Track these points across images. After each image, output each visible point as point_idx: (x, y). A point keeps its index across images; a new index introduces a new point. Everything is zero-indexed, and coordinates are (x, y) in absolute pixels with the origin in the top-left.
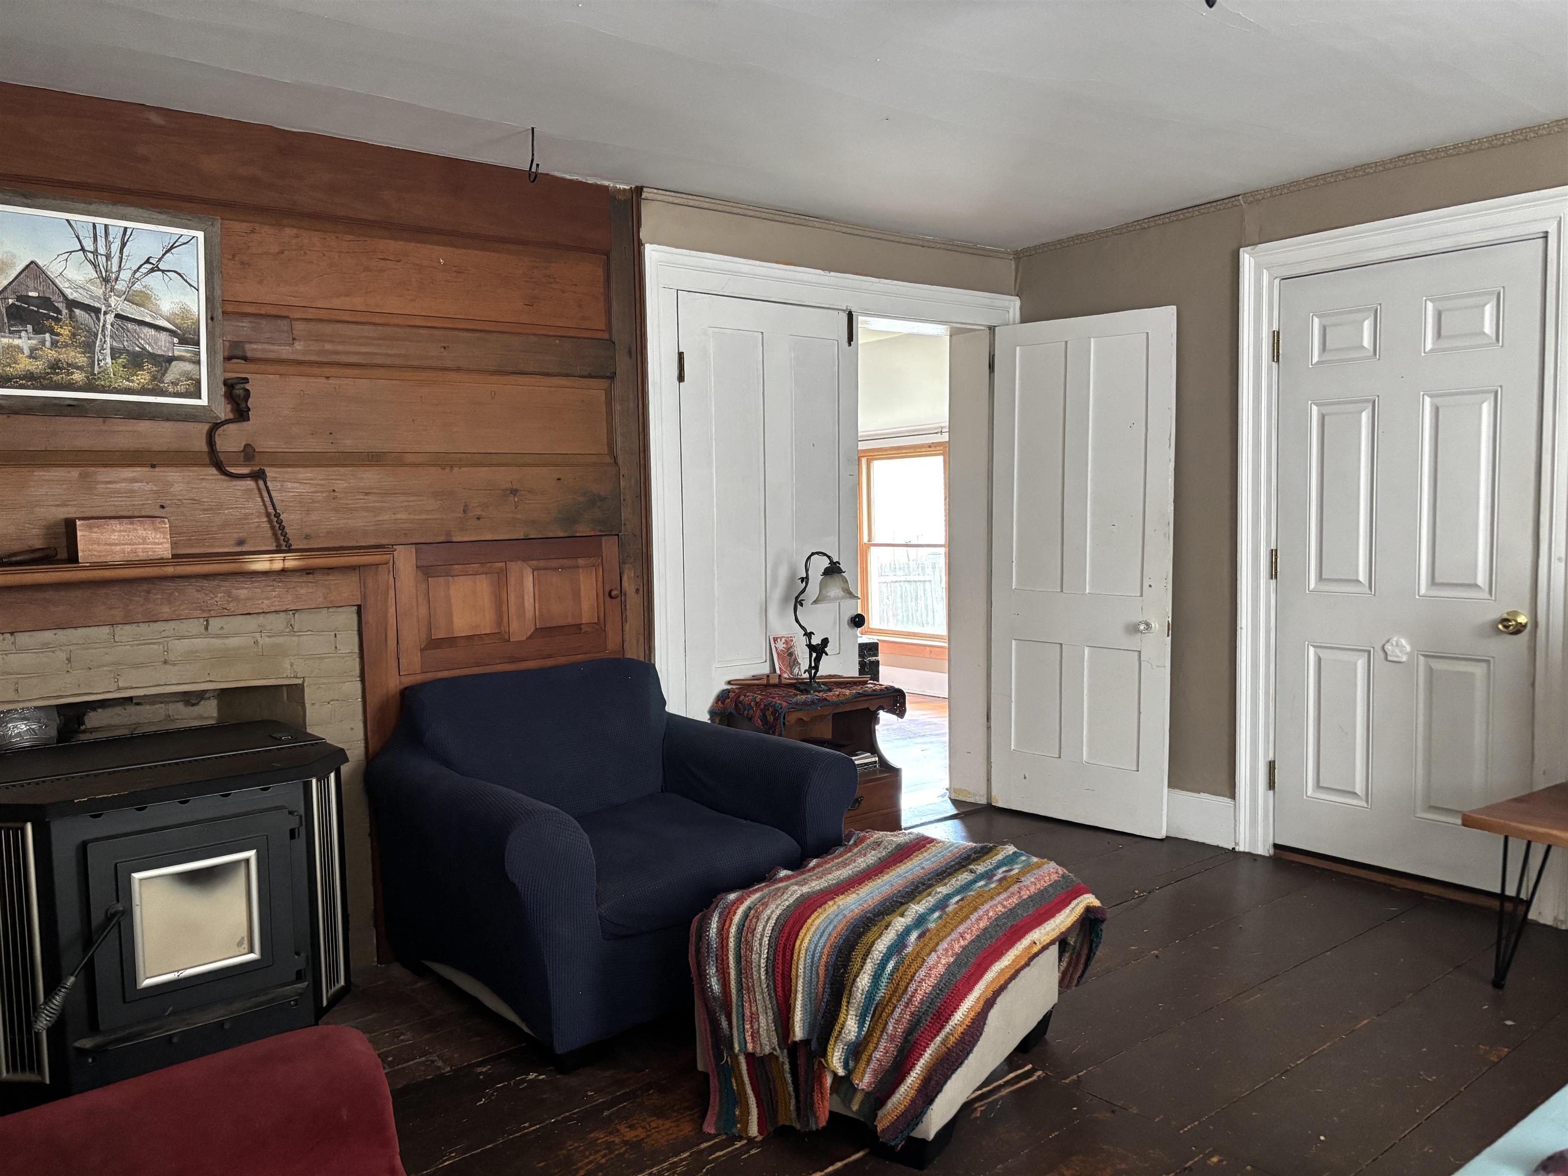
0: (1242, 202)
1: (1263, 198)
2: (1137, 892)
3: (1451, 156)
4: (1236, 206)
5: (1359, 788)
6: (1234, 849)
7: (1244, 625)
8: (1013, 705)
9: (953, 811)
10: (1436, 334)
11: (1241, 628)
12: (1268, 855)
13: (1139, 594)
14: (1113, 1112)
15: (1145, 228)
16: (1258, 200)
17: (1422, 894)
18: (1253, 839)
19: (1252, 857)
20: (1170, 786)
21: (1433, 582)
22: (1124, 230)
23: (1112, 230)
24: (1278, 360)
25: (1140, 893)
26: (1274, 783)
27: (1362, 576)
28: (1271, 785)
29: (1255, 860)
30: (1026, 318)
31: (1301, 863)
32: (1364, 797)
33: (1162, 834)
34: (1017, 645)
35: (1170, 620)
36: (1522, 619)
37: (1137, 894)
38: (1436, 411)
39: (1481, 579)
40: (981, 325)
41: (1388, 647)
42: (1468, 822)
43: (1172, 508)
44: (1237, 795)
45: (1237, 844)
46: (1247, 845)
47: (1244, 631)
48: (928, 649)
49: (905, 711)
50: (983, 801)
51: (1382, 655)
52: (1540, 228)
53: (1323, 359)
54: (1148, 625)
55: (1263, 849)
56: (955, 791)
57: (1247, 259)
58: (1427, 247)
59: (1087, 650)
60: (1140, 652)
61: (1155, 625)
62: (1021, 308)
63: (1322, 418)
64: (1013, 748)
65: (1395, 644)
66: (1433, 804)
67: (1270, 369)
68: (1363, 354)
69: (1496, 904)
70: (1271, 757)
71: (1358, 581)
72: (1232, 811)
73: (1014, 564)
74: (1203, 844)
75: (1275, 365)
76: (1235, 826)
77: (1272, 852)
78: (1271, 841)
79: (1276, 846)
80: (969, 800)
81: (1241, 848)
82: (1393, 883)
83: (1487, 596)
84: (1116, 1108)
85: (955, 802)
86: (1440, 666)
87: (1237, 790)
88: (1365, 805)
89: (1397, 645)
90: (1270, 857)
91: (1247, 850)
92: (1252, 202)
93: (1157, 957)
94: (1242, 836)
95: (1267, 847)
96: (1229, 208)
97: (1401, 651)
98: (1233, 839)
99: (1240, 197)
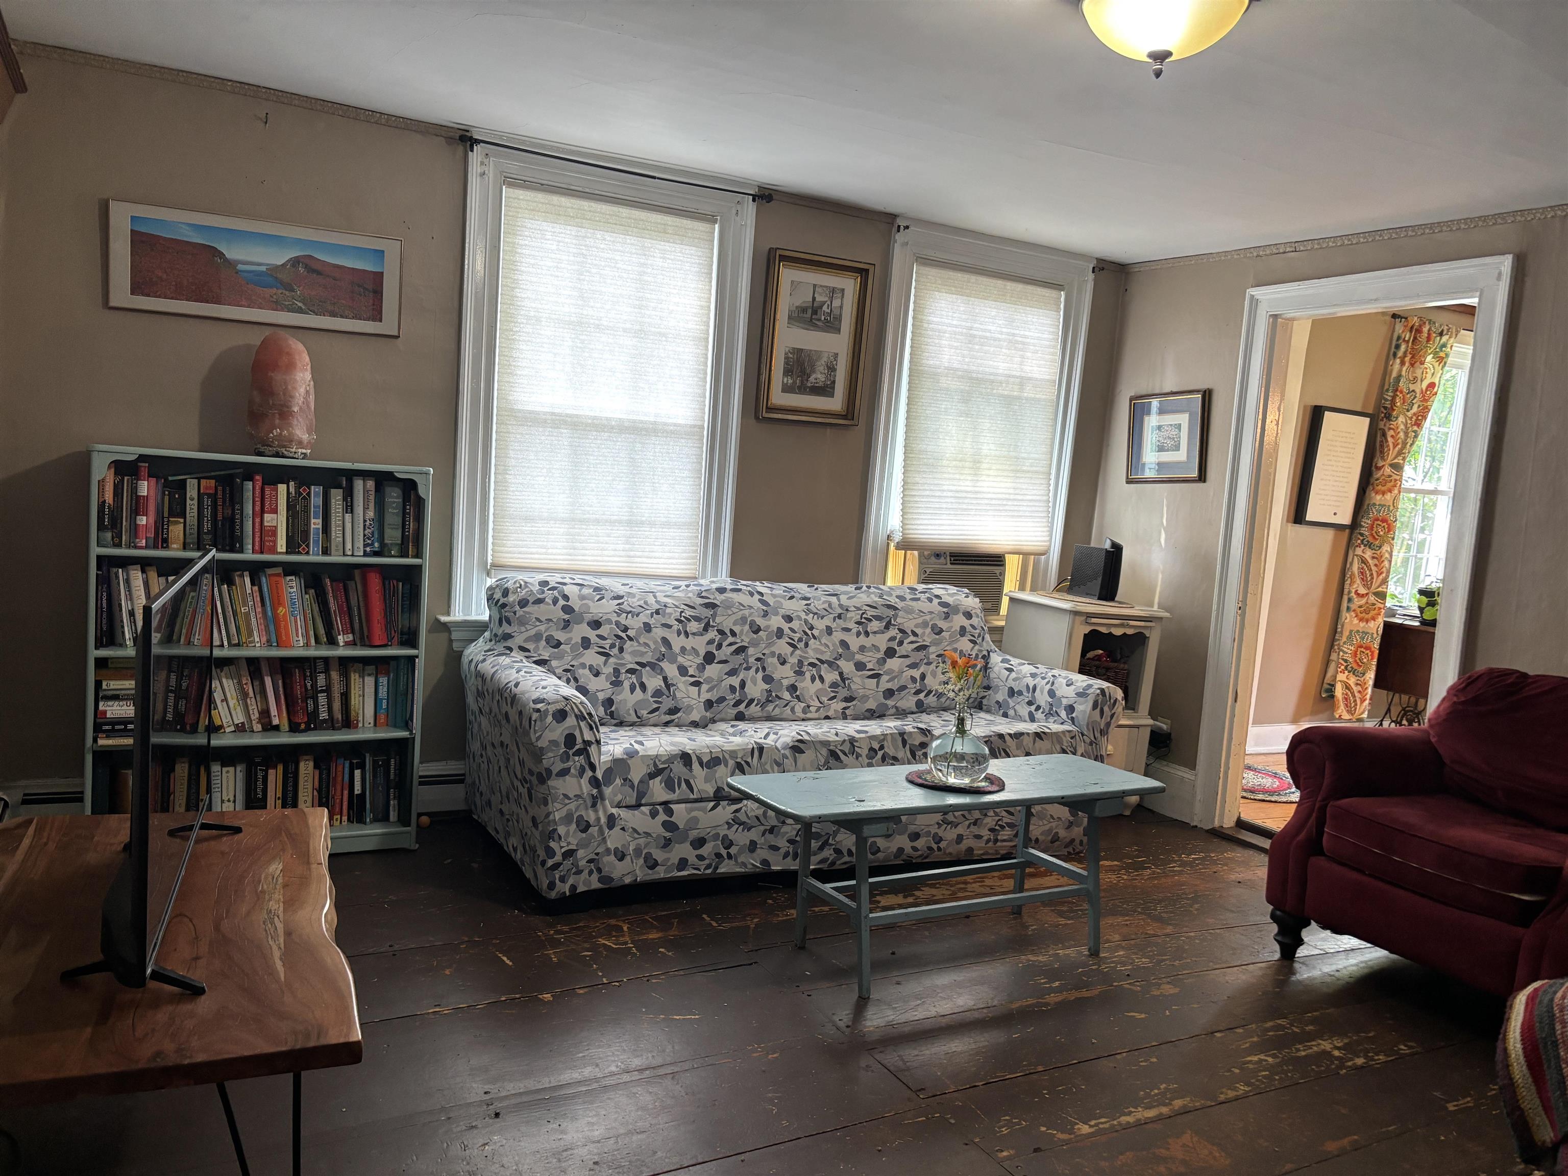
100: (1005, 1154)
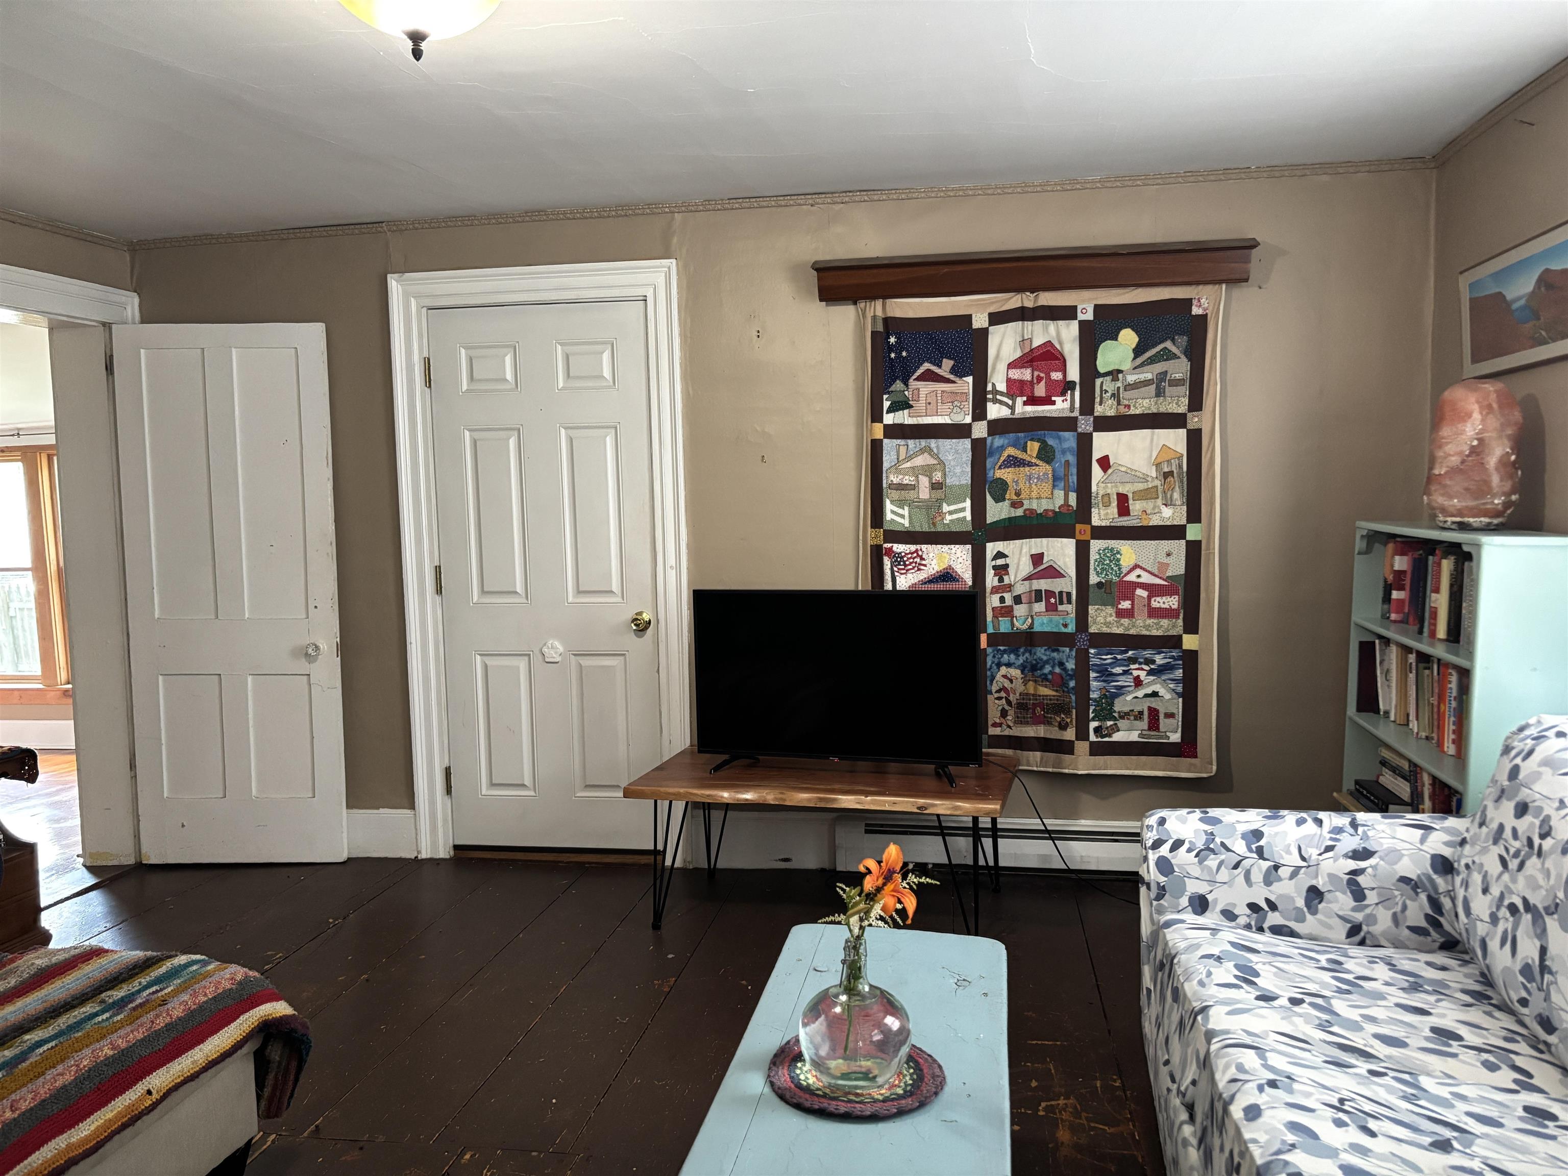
0: (385, 228)
1: (406, 230)
2: (331, 920)
3: (569, 219)
4: (380, 232)
5: (527, 781)
6: (416, 857)
7: (413, 641)
8: (164, 747)
9: (90, 881)
10: (566, 375)
11: (411, 643)
12: (448, 857)
13: (304, 616)
14: (361, 1148)
15: (283, 239)
16: (401, 231)
17: (584, 863)
18: (434, 843)
19: (434, 862)
20: (349, 806)
21: (579, 592)
22: (261, 238)
23: (247, 235)
24: (430, 386)
25: (334, 921)
26: (451, 787)
27: (519, 588)
28: (449, 790)
29: (438, 864)
30: (146, 318)
31: (480, 859)
32: (532, 787)
33: (342, 857)
34: (164, 681)
35: (338, 640)
36: (646, 617)
37: (332, 923)
38: (571, 441)
39: (615, 586)
40: (94, 321)
41: (545, 650)
42: (628, 794)
43: (334, 528)
44: (416, 804)
45: (419, 852)
46: (429, 850)
47: (414, 646)
48: (16, 693)
49: (37, 774)
50: (131, 861)
51: (540, 657)
52: (640, 292)
53: (471, 388)
54: (317, 648)
55: (444, 852)
56: (91, 855)
57: (394, 285)
58: (553, 296)
59: (250, 678)
60: (309, 675)
61: (323, 646)
62: (140, 306)
63: (475, 443)
64: (165, 795)
65: (550, 646)
66: (588, 784)
67: (422, 393)
68: (508, 387)
69: (650, 859)
70: (446, 764)
71: (516, 593)
72: (413, 820)
73: (155, 590)
74: (386, 858)
75: (428, 390)
76: (417, 834)
77: (452, 853)
78: (451, 844)
79: (456, 848)
80: (110, 864)
81: (424, 855)
82: (559, 859)
83: (620, 600)
84: (361, 1144)
85: (91, 869)
86: (586, 662)
87: (416, 799)
88: (532, 793)
89: (552, 647)
90: (451, 859)
91: (429, 857)
92: (395, 231)
93: (367, 980)
94: (424, 844)
95: (448, 850)
96: (373, 233)
97: (556, 653)
98: (415, 847)
99: (384, 224)
100: (467, 1156)
